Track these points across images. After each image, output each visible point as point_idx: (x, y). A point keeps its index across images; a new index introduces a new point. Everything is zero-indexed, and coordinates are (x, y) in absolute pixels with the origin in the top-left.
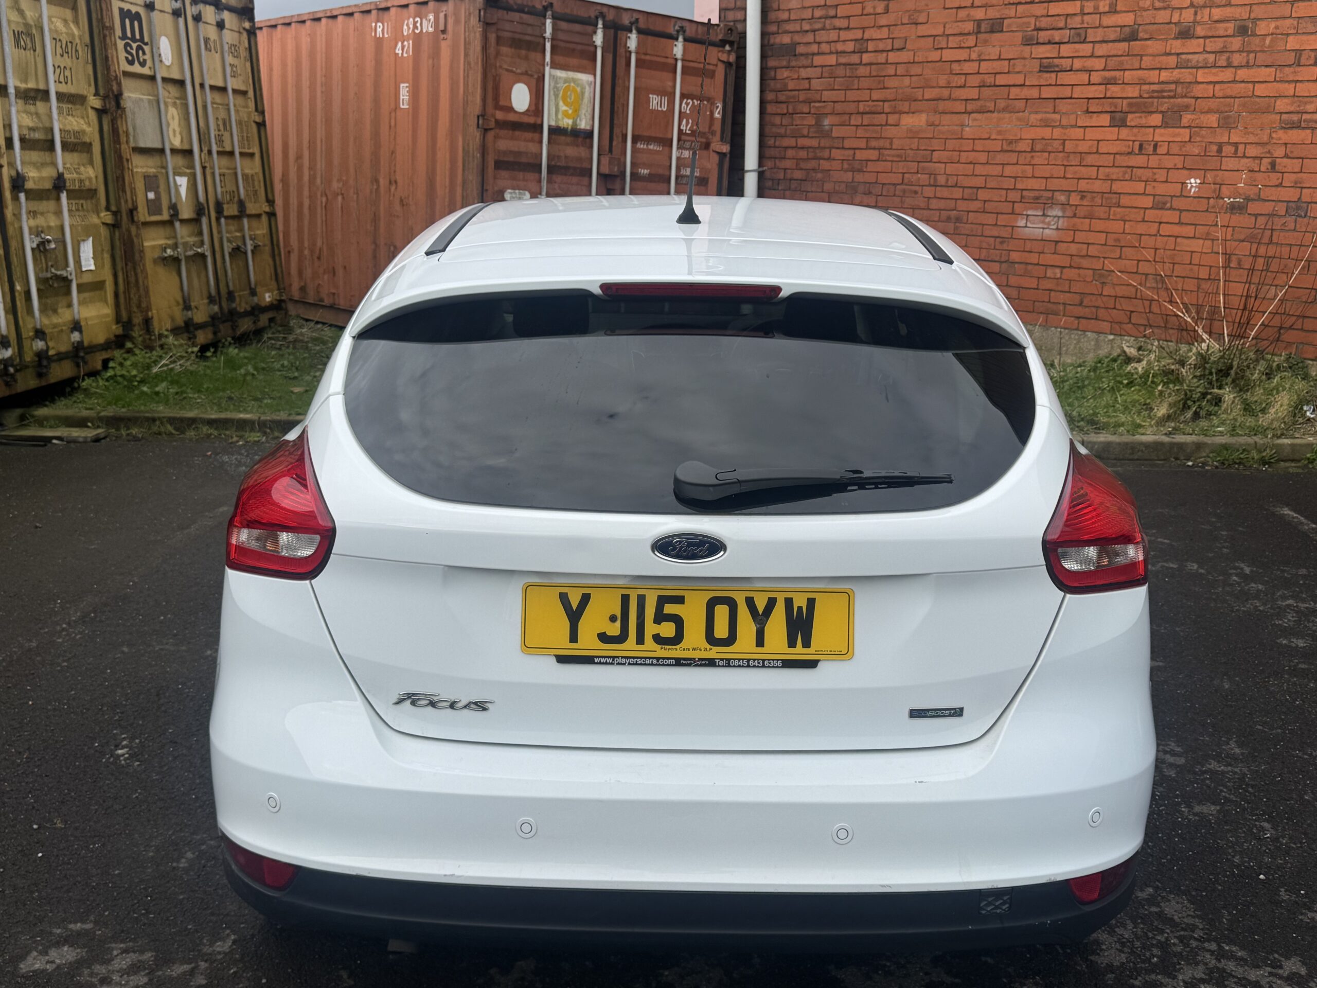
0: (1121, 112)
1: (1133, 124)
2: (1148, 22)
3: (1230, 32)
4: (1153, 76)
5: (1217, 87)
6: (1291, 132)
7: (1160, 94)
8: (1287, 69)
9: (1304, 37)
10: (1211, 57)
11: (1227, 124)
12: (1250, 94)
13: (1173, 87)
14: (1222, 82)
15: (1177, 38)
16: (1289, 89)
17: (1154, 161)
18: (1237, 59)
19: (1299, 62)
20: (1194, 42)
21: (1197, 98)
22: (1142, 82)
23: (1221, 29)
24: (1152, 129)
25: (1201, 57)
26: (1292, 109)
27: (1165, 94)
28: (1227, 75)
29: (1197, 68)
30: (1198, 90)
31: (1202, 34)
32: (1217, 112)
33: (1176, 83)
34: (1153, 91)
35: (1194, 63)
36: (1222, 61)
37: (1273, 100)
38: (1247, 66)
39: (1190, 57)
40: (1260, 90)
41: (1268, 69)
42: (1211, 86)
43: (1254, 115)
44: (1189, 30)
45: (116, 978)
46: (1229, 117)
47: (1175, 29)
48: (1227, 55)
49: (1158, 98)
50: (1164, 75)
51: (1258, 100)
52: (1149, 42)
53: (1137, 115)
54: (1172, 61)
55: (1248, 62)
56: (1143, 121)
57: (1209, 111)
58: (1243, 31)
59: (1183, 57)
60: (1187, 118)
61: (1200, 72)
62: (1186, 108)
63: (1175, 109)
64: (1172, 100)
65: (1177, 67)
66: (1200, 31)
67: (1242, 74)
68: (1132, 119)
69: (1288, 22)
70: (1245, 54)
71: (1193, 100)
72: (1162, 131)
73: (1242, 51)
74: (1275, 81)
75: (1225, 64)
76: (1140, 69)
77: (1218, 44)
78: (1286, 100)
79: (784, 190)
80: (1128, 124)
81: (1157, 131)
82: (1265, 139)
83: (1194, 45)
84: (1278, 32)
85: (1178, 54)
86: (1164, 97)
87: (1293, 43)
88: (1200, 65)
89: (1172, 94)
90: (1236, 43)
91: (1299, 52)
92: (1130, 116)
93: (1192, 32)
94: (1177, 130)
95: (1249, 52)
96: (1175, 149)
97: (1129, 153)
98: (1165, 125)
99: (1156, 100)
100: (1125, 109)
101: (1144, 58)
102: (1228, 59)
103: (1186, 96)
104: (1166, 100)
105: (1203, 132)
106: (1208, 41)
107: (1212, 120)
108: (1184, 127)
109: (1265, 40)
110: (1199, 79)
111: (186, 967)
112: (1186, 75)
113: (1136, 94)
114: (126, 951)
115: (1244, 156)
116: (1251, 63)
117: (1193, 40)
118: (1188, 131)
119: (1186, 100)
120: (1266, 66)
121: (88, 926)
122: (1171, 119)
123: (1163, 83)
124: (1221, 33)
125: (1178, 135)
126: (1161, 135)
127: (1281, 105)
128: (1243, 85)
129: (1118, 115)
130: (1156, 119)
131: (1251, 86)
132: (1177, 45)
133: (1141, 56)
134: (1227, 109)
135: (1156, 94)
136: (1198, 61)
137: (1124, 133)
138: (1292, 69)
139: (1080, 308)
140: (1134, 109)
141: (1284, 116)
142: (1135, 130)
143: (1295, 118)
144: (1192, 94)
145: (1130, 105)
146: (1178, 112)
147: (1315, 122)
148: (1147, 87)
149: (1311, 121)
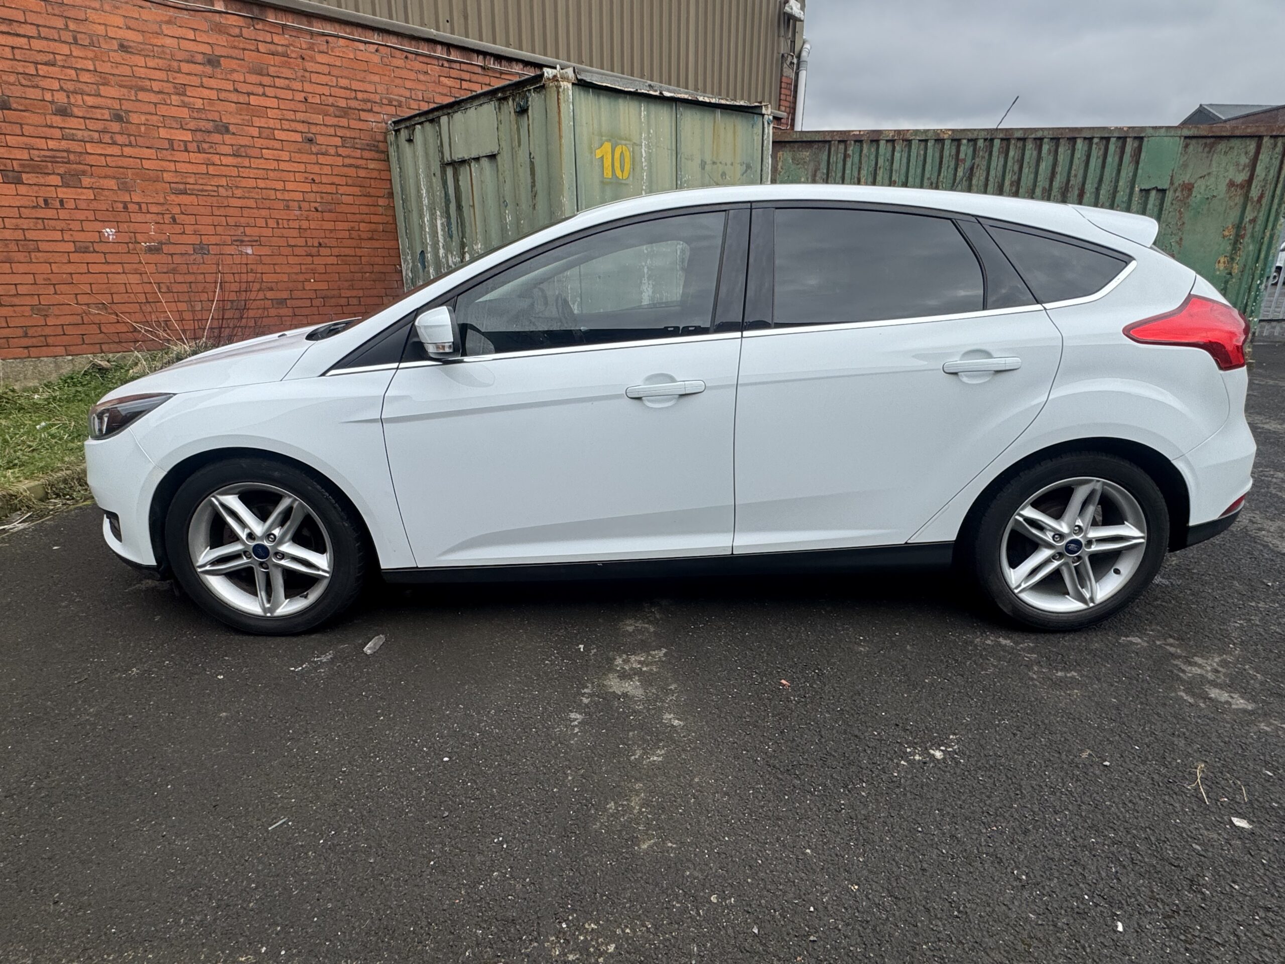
0: (13, 171)
1: (31, 182)
2: (18, 95)
3: (106, 117)
4: (42, 144)
5: (109, 159)
6: (181, 196)
7: (52, 159)
8: (164, 151)
9: (172, 131)
10: (95, 135)
11: (125, 187)
12: (140, 167)
13: (65, 154)
14: (112, 155)
15: (55, 114)
16: (171, 166)
17: (63, 214)
18: (120, 139)
19: (172, 148)
20: (74, 120)
21: (92, 166)
22: (30, 148)
23: (98, 114)
24: (53, 188)
25: (85, 133)
26: (177, 180)
27: (58, 160)
28: (116, 150)
29: (84, 142)
30: (90, 160)
31: (80, 114)
32: (114, 178)
33: (68, 151)
34: (44, 156)
35: (79, 138)
36: (107, 138)
37: (160, 173)
38: (131, 145)
39: (74, 132)
40: (147, 164)
41: (149, 150)
42: (103, 158)
43: (147, 183)
44: (65, 109)
46: (126, 183)
47: (50, 107)
48: (108, 135)
49: (52, 162)
50: (52, 144)
51: (147, 172)
52: (25, 114)
53: (32, 175)
54: (56, 133)
55: (130, 143)
56: (42, 181)
57: (107, 177)
58: (118, 118)
59: (67, 131)
60: (86, 181)
61: (88, 145)
62: (84, 173)
63: (73, 173)
64: (67, 165)
65: (63, 139)
66: (76, 112)
67: (128, 151)
68: (28, 178)
69: (155, 118)
70: (126, 136)
71: (88, 167)
72: (64, 190)
73: (122, 134)
74: (158, 159)
75: (110, 142)
76: (23, 135)
77: (97, 125)
78: (170, 174)
80: (25, 182)
81: (59, 189)
82: (162, 201)
83: (72, 123)
84: (149, 123)
85: (61, 128)
86: (57, 162)
87: (164, 133)
88: (86, 139)
89: (65, 160)
90: (115, 127)
91: (170, 141)
92: (25, 176)
93: (69, 111)
94: (80, 190)
95: (129, 135)
96: (83, 205)
97: (34, 207)
98: (66, 185)
99: (50, 164)
100: (18, 168)
101: (24, 126)
102: (112, 138)
103: (80, 163)
104: (61, 165)
105: (106, 193)
106: (87, 121)
107: (111, 184)
108: (86, 188)
109: (139, 128)
110: (89, 151)
112: (74, 146)
113: (26, 157)
115: (148, 212)
116: (133, 143)
117: (72, 119)
118: (90, 191)
119: (81, 166)
120: (147, 148)
122: (71, 180)
123: (52, 150)
124: (99, 117)
125: (82, 193)
126: (63, 193)
127: (167, 177)
128: (131, 159)
129: (11, 174)
130: (55, 180)
131: (138, 160)
132: (57, 120)
133: (20, 124)
134: (122, 176)
135: (48, 159)
136: (83, 136)
137: (22, 189)
138: (168, 152)
139: (26, 339)
140: (27, 170)
141: (172, 185)
142: (35, 188)
143: (182, 187)
144: (86, 162)
145: (21, 166)
146: (76, 175)
147: (198, 191)
148: (36, 152)
149: (194, 190)
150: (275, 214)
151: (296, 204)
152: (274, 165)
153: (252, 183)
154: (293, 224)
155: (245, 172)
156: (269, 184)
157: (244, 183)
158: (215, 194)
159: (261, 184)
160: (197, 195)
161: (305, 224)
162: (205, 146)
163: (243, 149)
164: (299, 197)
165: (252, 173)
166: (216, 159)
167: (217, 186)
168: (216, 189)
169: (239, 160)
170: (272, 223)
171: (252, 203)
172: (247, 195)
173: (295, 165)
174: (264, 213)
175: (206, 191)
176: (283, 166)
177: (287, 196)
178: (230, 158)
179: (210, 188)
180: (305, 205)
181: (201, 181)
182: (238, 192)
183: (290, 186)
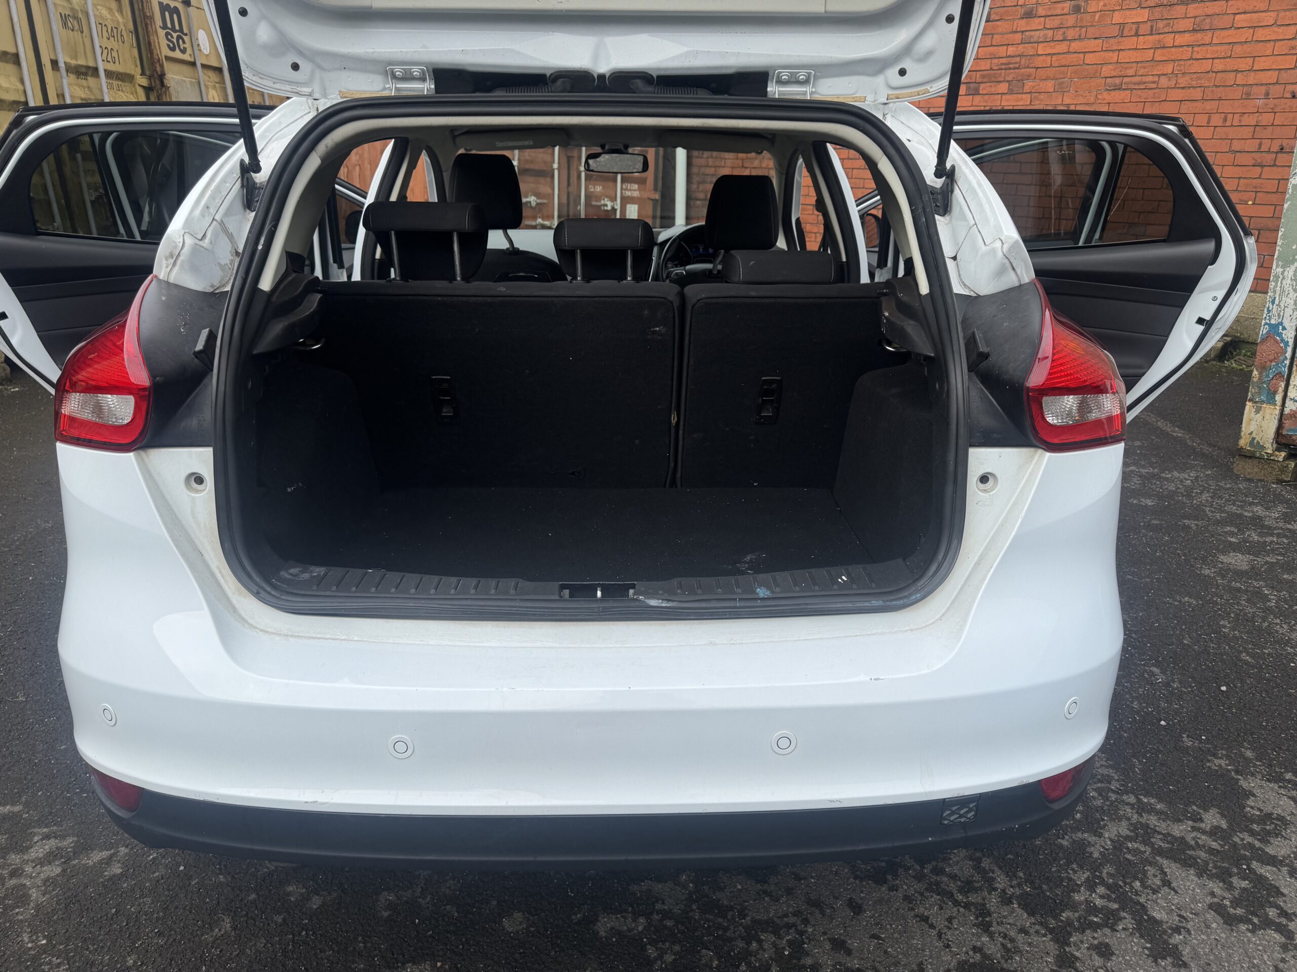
0: (975, 83)
1: (984, 92)
3: (1066, 11)
4: (1002, 51)
5: (1054, 58)
6: (1113, 93)
7: (1007, 66)
8: (1112, 40)
9: (1128, 12)
10: (1050, 33)
12: (1081, 62)
13: (1018, 59)
14: (1059, 54)
15: (1023, 18)
16: (1114, 57)
18: (1071, 34)
19: (1122, 34)
20: (1037, 20)
21: (1037, 68)
24: (1000, 96)
25: (1042, 33)
26: (1115, 74)
27: (1012, 66)
28: (1063, 47)
29: (1038, 43)
30: (1038, 62)
31: (1043, 13)
32: (1053, 79)
33: (1021, 56)
34: (1002, 64)
35: (1035, 39)
36: (1059, 36)
37: (1100, 66)
38: (1080, 39)
39: (1032, 33)
40: (1090, 59)
41: (1097, 41)
42: (1049, 57)
43: (1083, 80)
44: (1032, 10)
45: (28, 869)
46: (1063, 83)
47: (1022, 11)
48: (1062, 31)
49: (1006, 69)
50: (1011, 50)
51: (1087, 67)
52: (999, 23)
53: (989, 84)
54: (1018, 37)
55: (1080, 36)
56: (993, 90)
57: (1047, 79)
58: (1076, 9)
59: (1027, 33)
60: (1029, 85)
61: (1041, 45)
62: (1029, 77)
63: (1020, 78)
64: (1016, 71)
65: (1022, 43)
66: (1041, 11)
67: (1075, 46)
68: (983, 89)
70: (1078, 29)
71: (1034, 70)
72: (1008, 96)
73: (1076, 27)
74: (1102, 50)
75: (1061, 39)
76: (992, 45)
77: (1055, 22)
78: (1110, 67)
79: (708, 158)
80: (981, 92)
81: (1004, 97)
82: (1092, 100)
83: (1036, 23)
84: (1106, 8)
85: (1023, 32)
86: (1010, 69)
87: (1117, 18)
88: (1041, 40)
89: (1017, 65)
90: (1071, 20)
91: (1122, 25)
92: (982, 86)
93: (1034, 12)
94: (1020, 96)
95: (1082, 27)
98: (1011, 92)
99: (1004, 71)
100: (978, 80)
101: (994, 36)
102: (1064, 33)
103: (1028, 67)
104: (1012, 71)
105: (1042, 96)
106: (1047, 19)
107: (1049, 85)
108: (1026, 93)
109: (1095, 16)
110: (1040, 52)
111: (105, 854)
112: (1029, 50)
113: (988, 67)
114: (47, 837)
116: (1083, 36)
117: (1035, 19)
118: (1029, 96)
119: (1028, 70)
120: (1095, 38)
121: (17, 808)
123: (1010, 56)
124: (1059, 12)
125: (1021, 99)
127: (1106, 71)
128: (1075, 55)
129: (972, 86)
130: (1003, 87)
131: (1082, 55)
132: (1022, 24)
133: (993, 34)
134: (1062, 76)
135: (1003, 67)
136: (1039, 37)
138: (1116, 40)
140: (985, 80)
141: (1108, 80)
142: (986, 97)
143: (1117, 81)
144: (1033, 65)
145: (983, 76)
146: (1021, 81)
147: (1135, 84)
148: (996, 61)
149: (1131, 83)
150: (1226, 107)
151: (1263, 89)
152: (1246, 35)
153: (1207, 65)
154: (1246, 120)
155: (1200, 53)
156: (1231, 64)
157: (1196, 67)
158: (1154, 86)
159: (1219, 65)
160: (1131, 90)
161: (1266, 119)
162: (1161, 24)
163: (1208, 21)
164: (1271, 77)
165: (1210, 52)
166: (1168, 40)
167: (1159, 76)
168: (1156, 79)
169: (1199, 35)
170: (1216, 120)
171: (1197, 94)
172: (1194, 83)
173: (1281, 30)
174: (1209, 106)
175: (1145, 83)
176: (1261, 34)
177: (1252, 79)
178: (1187, 35)
179: (1150, 78)
180: (1276, 91)
181: (1141, 72)
182: (1183, 81)
183: (1261, 64)
